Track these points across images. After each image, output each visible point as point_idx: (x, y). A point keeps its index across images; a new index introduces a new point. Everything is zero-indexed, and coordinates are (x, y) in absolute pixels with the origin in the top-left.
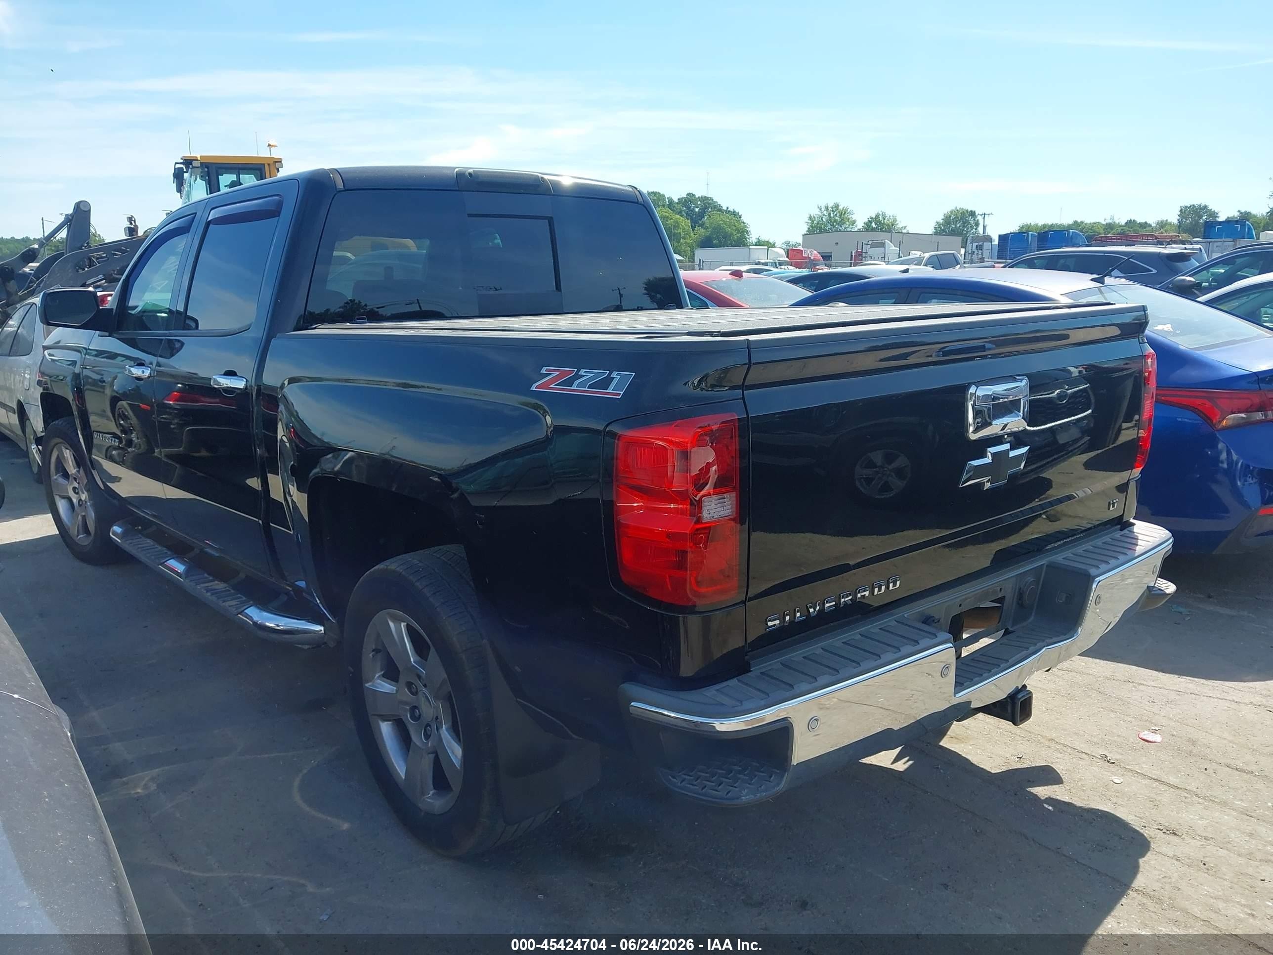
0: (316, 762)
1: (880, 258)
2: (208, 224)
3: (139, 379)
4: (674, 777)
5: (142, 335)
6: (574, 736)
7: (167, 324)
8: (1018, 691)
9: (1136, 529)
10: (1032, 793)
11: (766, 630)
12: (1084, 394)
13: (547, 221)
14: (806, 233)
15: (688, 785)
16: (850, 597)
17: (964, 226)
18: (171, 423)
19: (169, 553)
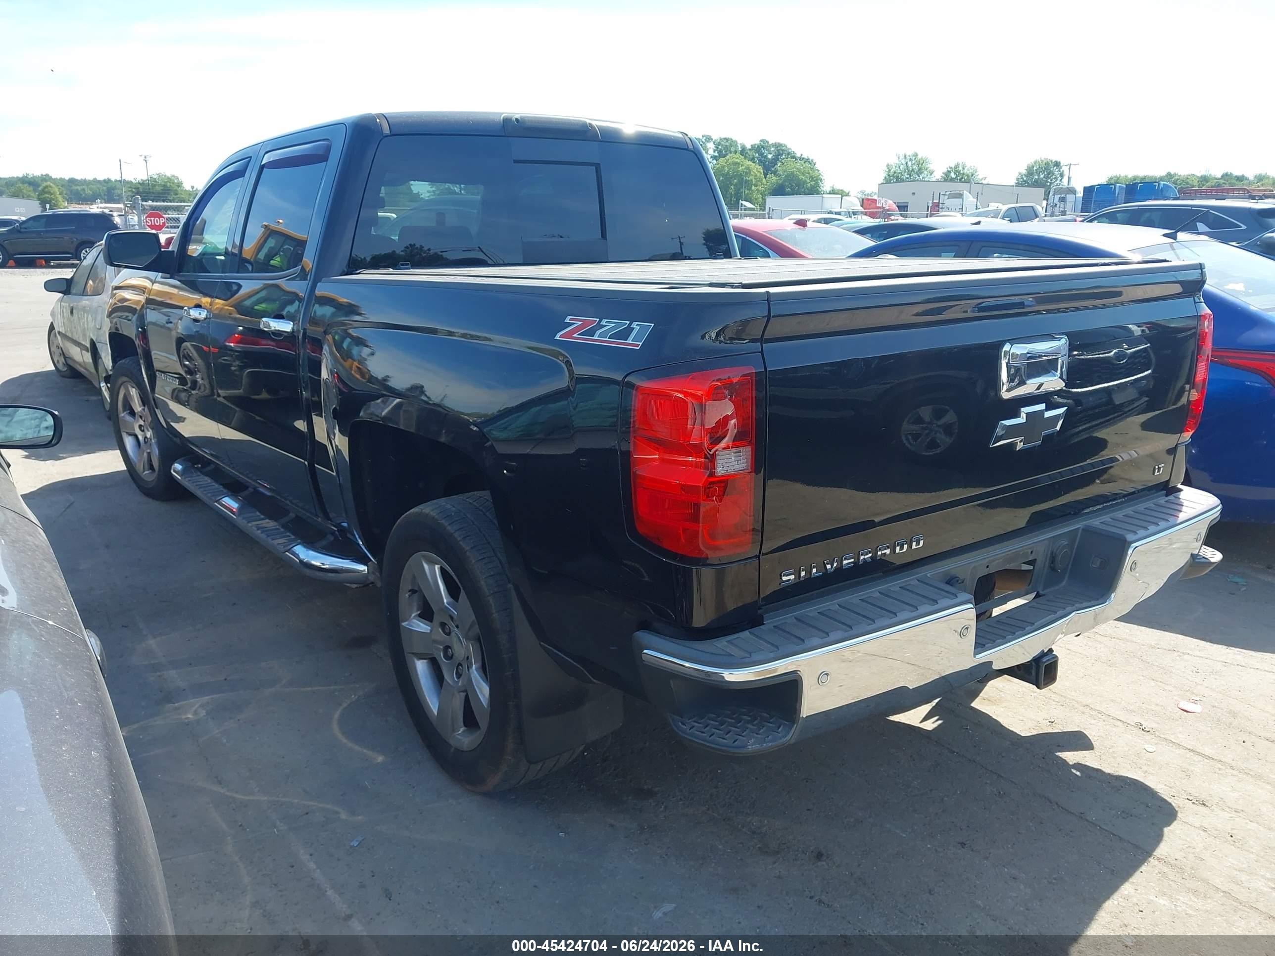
0: (357, 697)
1: (958, 210)
2: (262, 167)
3: (196, 320)
4: (684, 724)
5: (202, 277)
6: (595, 681)
7: (224, 267)
8: (1043, 655)
9: (1182, 495)
10: (1060, 757)
11: (780, 584)
12: (1144, 354)
13: (594, 168)
14: (882, 182)
15: (697, 733)
16: (870, 555)
17: (1047, 178)
18: (231, 365)
19: (225, 491)
